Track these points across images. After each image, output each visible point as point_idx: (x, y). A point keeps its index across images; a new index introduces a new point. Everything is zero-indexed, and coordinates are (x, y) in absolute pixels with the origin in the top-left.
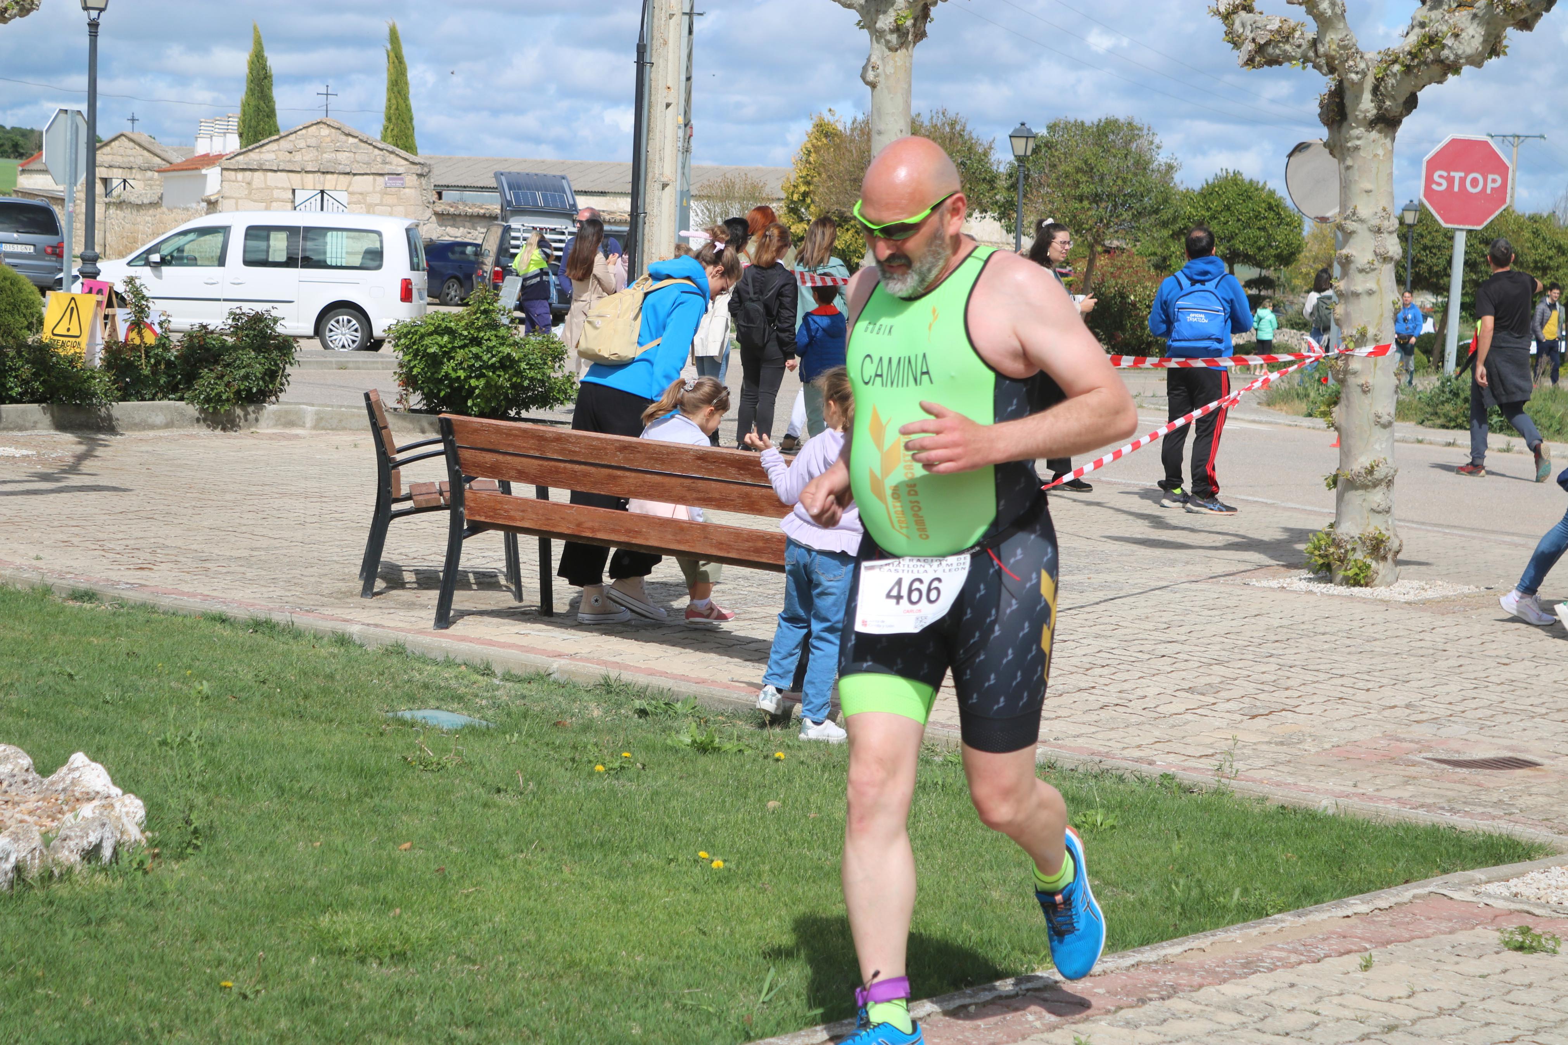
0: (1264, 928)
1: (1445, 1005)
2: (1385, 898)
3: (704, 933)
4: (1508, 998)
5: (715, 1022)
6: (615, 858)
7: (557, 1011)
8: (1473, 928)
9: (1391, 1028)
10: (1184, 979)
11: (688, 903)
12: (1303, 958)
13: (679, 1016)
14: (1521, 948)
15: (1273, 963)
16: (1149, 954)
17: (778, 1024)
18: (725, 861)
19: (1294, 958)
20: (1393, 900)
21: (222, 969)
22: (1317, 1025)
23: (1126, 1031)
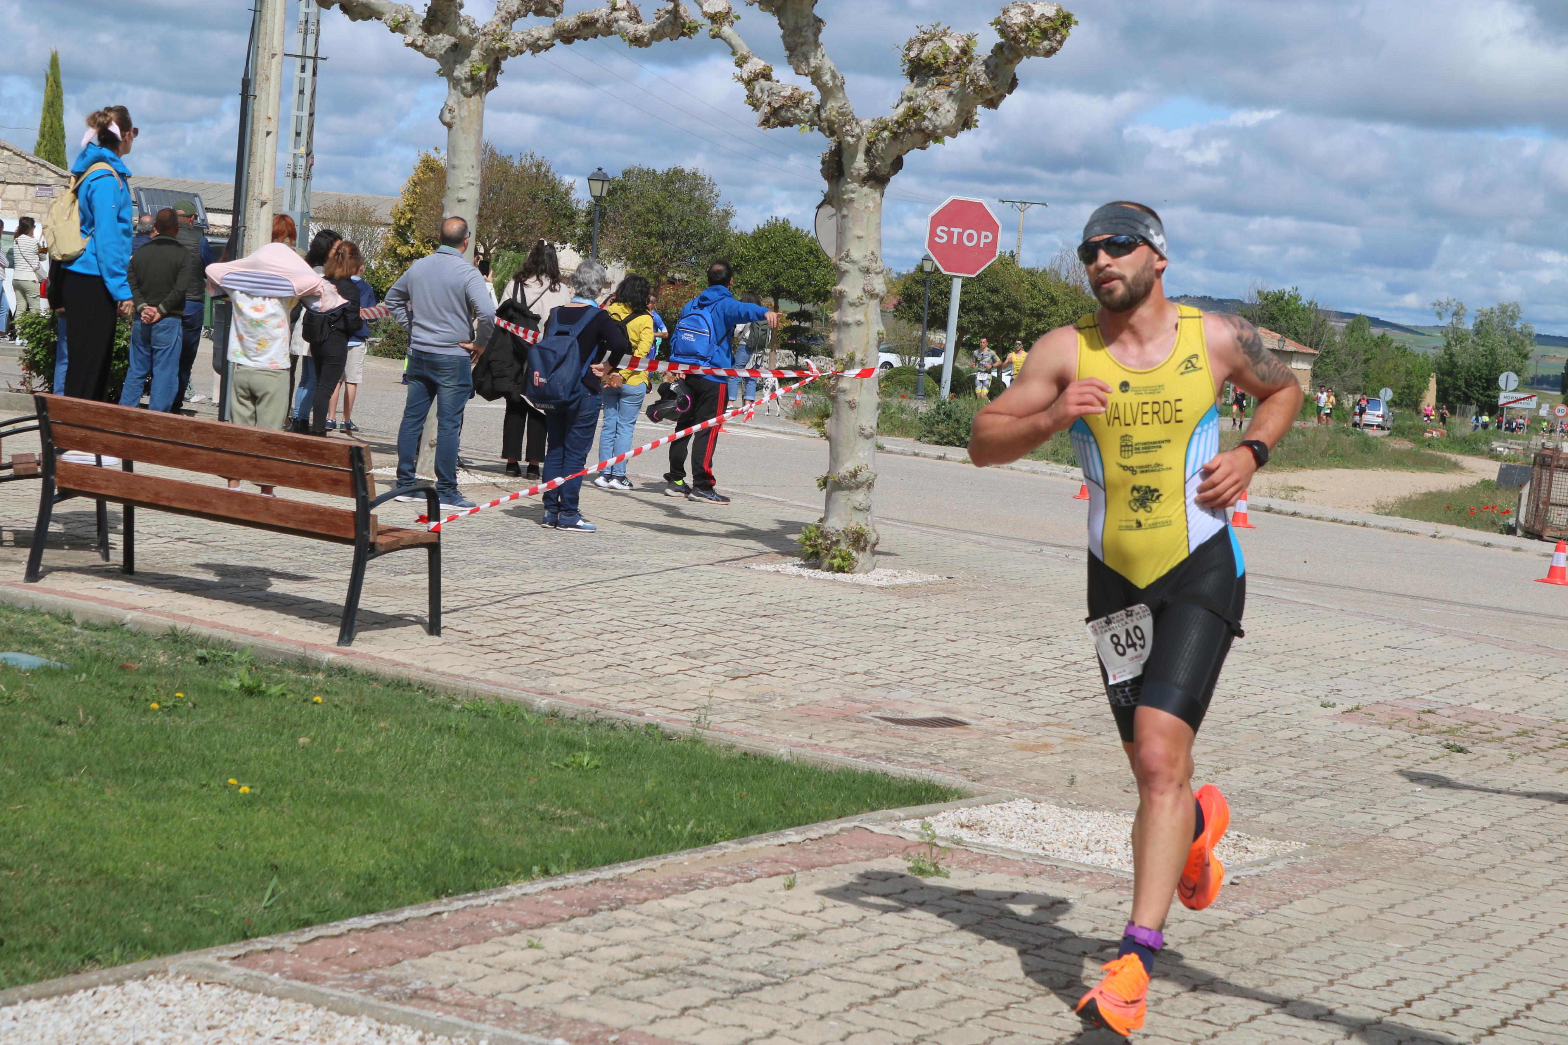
0: (709, 853)
2: (816, 831)
3: (222, 848)
4: (902, 913)
5: (219, 922)
6: (154, 783)
7: (78, 912)
8: (887, 856)
9: (800, 937)
10: (633, 893)
11: (212, 822)
12: (738, 878)
13: (188, 917)
14: (921, 872)
15: (712, 882)
16: (607, 873)
17: (274, 926)
18: (251, 787)
19: (730, 878)
20: (823, 832)
22: (738, 933)
23: (574, 936)
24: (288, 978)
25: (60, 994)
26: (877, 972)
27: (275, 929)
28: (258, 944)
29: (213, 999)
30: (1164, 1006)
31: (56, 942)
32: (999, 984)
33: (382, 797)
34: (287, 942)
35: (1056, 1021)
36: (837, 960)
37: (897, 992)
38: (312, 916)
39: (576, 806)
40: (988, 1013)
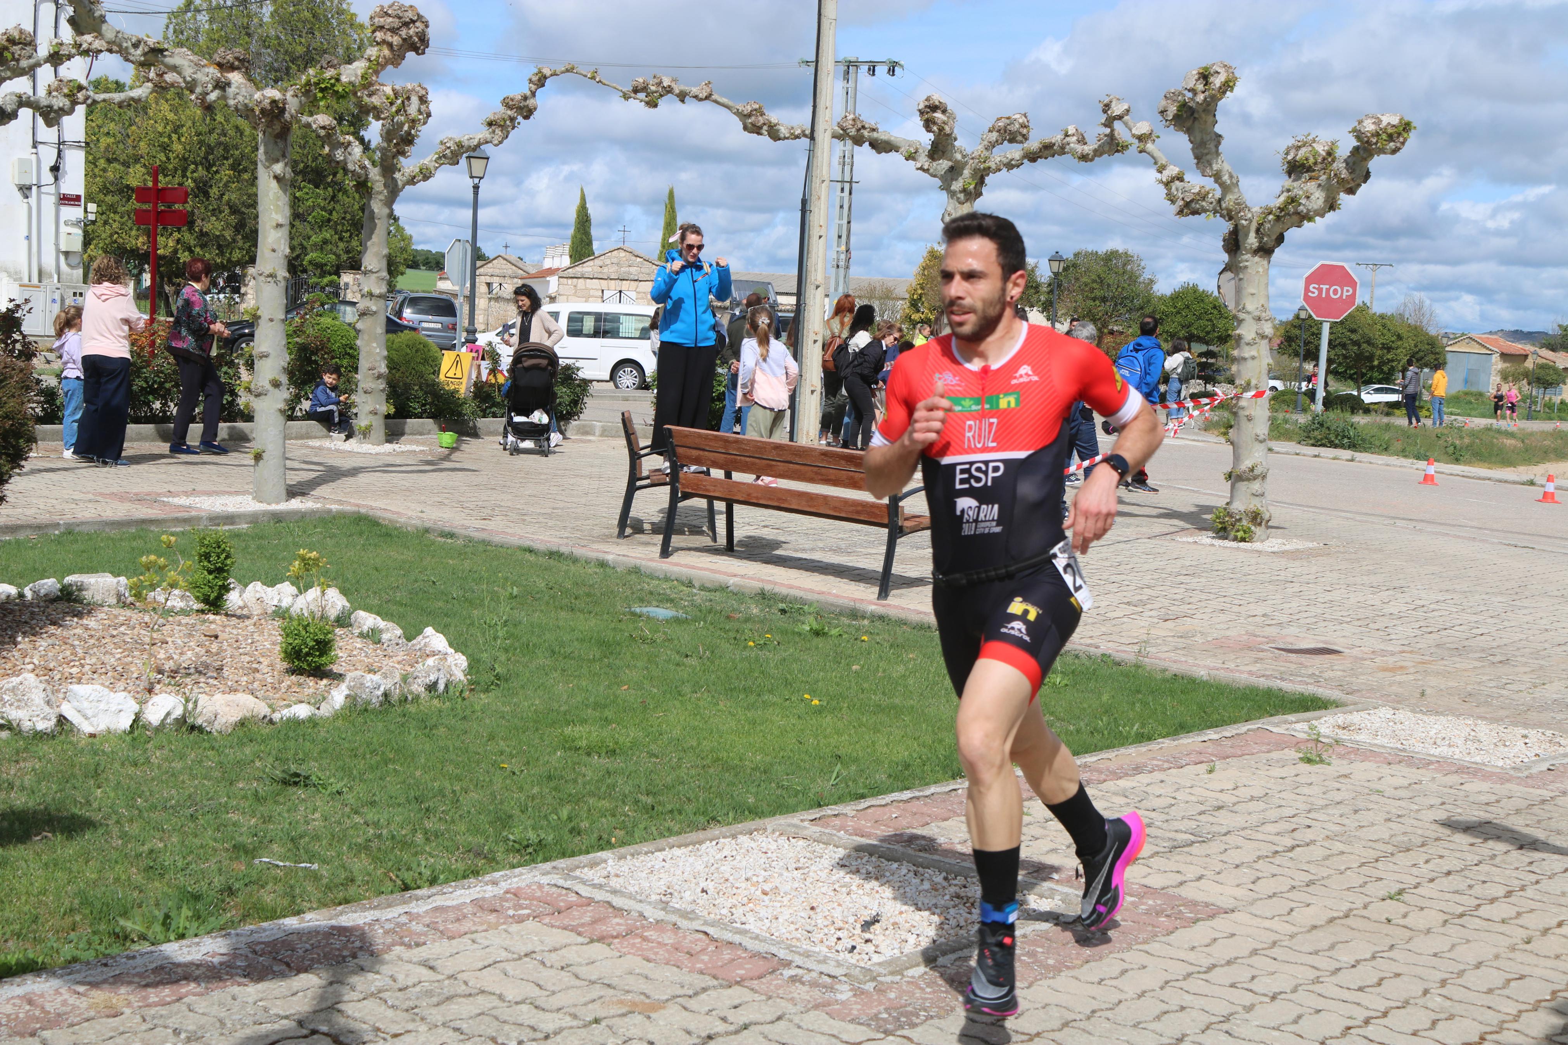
0: (1150, 747)
1: (1256, 794)
2: (1229, 731)
3: (801, 743)
4: (1296, 791)
5: (801, 795)
6: (752, 698)
7: (704, 787)
8: (1282, 750)
9: (1220, 808)
10: (1095, 776)
11: (794, 725)
12: (1172, 765)
13: (779, 792)
14: (1309, 761)
15: (1153, 768)
17: (839, 798)
18: (820, 701)
19: (1166, 765)
20: (1234, 732)
21: (503, 757)
22: (1173, 805)
24: (850, 835)
25: (694, 844)
26: (1278, 834)
27: (840, 800)
28: (829, 811)
29: (798, 849)
30: (1497, 861)
31: (689, 808)
32: (1371, 844)
33: (912, 707)
34: (849, 809)
35: (1415, 871)
36: (1247, 825)
37: (1293, 848)
38: (866, 791)
39: (1052, 714)
40: (1363, 864)
